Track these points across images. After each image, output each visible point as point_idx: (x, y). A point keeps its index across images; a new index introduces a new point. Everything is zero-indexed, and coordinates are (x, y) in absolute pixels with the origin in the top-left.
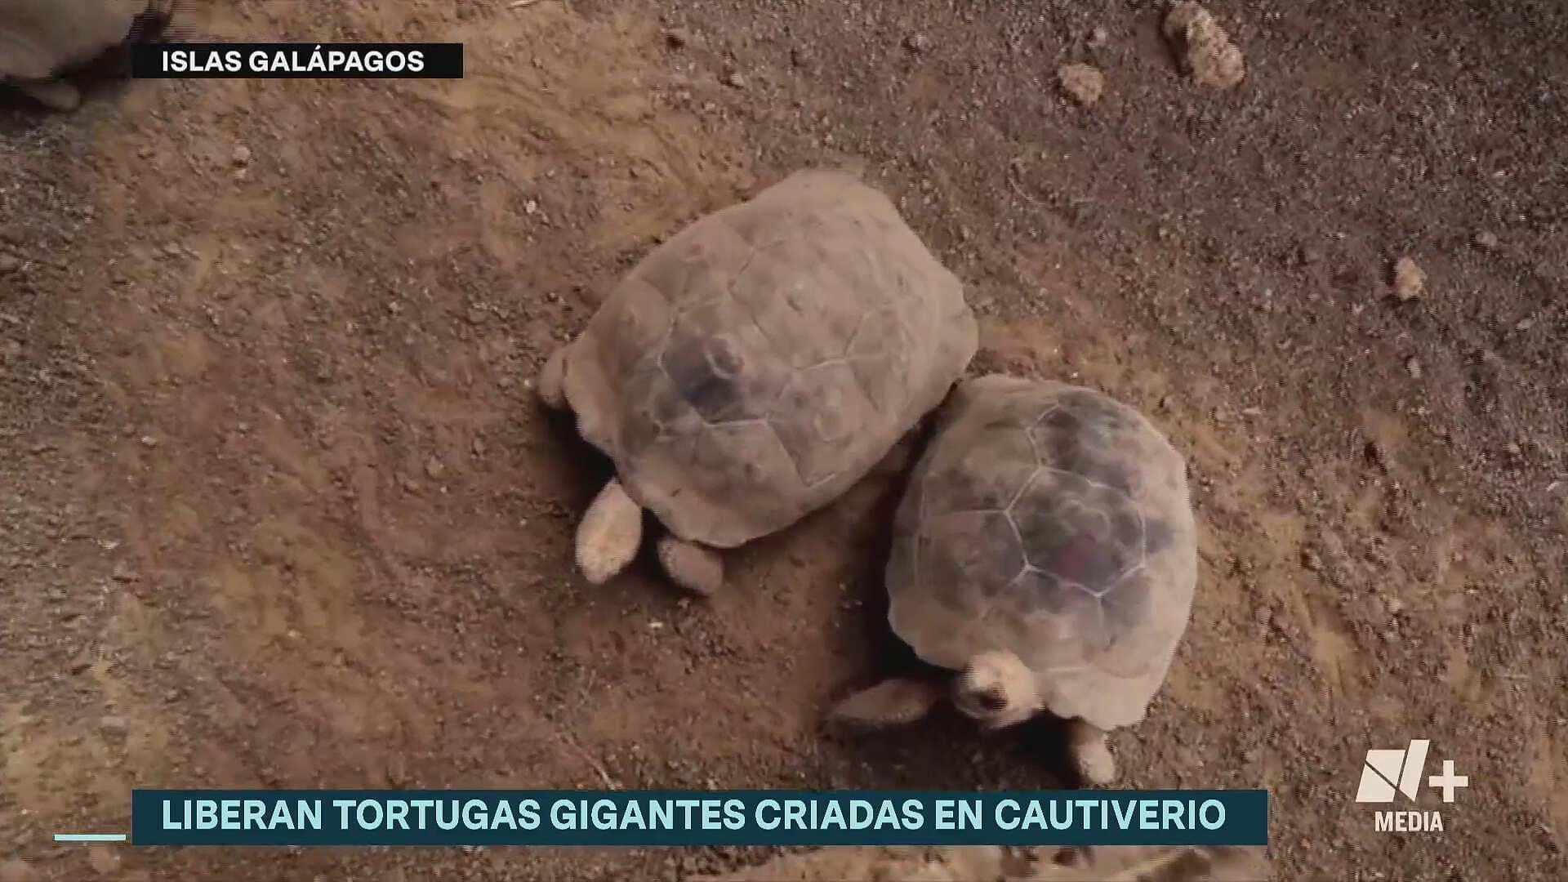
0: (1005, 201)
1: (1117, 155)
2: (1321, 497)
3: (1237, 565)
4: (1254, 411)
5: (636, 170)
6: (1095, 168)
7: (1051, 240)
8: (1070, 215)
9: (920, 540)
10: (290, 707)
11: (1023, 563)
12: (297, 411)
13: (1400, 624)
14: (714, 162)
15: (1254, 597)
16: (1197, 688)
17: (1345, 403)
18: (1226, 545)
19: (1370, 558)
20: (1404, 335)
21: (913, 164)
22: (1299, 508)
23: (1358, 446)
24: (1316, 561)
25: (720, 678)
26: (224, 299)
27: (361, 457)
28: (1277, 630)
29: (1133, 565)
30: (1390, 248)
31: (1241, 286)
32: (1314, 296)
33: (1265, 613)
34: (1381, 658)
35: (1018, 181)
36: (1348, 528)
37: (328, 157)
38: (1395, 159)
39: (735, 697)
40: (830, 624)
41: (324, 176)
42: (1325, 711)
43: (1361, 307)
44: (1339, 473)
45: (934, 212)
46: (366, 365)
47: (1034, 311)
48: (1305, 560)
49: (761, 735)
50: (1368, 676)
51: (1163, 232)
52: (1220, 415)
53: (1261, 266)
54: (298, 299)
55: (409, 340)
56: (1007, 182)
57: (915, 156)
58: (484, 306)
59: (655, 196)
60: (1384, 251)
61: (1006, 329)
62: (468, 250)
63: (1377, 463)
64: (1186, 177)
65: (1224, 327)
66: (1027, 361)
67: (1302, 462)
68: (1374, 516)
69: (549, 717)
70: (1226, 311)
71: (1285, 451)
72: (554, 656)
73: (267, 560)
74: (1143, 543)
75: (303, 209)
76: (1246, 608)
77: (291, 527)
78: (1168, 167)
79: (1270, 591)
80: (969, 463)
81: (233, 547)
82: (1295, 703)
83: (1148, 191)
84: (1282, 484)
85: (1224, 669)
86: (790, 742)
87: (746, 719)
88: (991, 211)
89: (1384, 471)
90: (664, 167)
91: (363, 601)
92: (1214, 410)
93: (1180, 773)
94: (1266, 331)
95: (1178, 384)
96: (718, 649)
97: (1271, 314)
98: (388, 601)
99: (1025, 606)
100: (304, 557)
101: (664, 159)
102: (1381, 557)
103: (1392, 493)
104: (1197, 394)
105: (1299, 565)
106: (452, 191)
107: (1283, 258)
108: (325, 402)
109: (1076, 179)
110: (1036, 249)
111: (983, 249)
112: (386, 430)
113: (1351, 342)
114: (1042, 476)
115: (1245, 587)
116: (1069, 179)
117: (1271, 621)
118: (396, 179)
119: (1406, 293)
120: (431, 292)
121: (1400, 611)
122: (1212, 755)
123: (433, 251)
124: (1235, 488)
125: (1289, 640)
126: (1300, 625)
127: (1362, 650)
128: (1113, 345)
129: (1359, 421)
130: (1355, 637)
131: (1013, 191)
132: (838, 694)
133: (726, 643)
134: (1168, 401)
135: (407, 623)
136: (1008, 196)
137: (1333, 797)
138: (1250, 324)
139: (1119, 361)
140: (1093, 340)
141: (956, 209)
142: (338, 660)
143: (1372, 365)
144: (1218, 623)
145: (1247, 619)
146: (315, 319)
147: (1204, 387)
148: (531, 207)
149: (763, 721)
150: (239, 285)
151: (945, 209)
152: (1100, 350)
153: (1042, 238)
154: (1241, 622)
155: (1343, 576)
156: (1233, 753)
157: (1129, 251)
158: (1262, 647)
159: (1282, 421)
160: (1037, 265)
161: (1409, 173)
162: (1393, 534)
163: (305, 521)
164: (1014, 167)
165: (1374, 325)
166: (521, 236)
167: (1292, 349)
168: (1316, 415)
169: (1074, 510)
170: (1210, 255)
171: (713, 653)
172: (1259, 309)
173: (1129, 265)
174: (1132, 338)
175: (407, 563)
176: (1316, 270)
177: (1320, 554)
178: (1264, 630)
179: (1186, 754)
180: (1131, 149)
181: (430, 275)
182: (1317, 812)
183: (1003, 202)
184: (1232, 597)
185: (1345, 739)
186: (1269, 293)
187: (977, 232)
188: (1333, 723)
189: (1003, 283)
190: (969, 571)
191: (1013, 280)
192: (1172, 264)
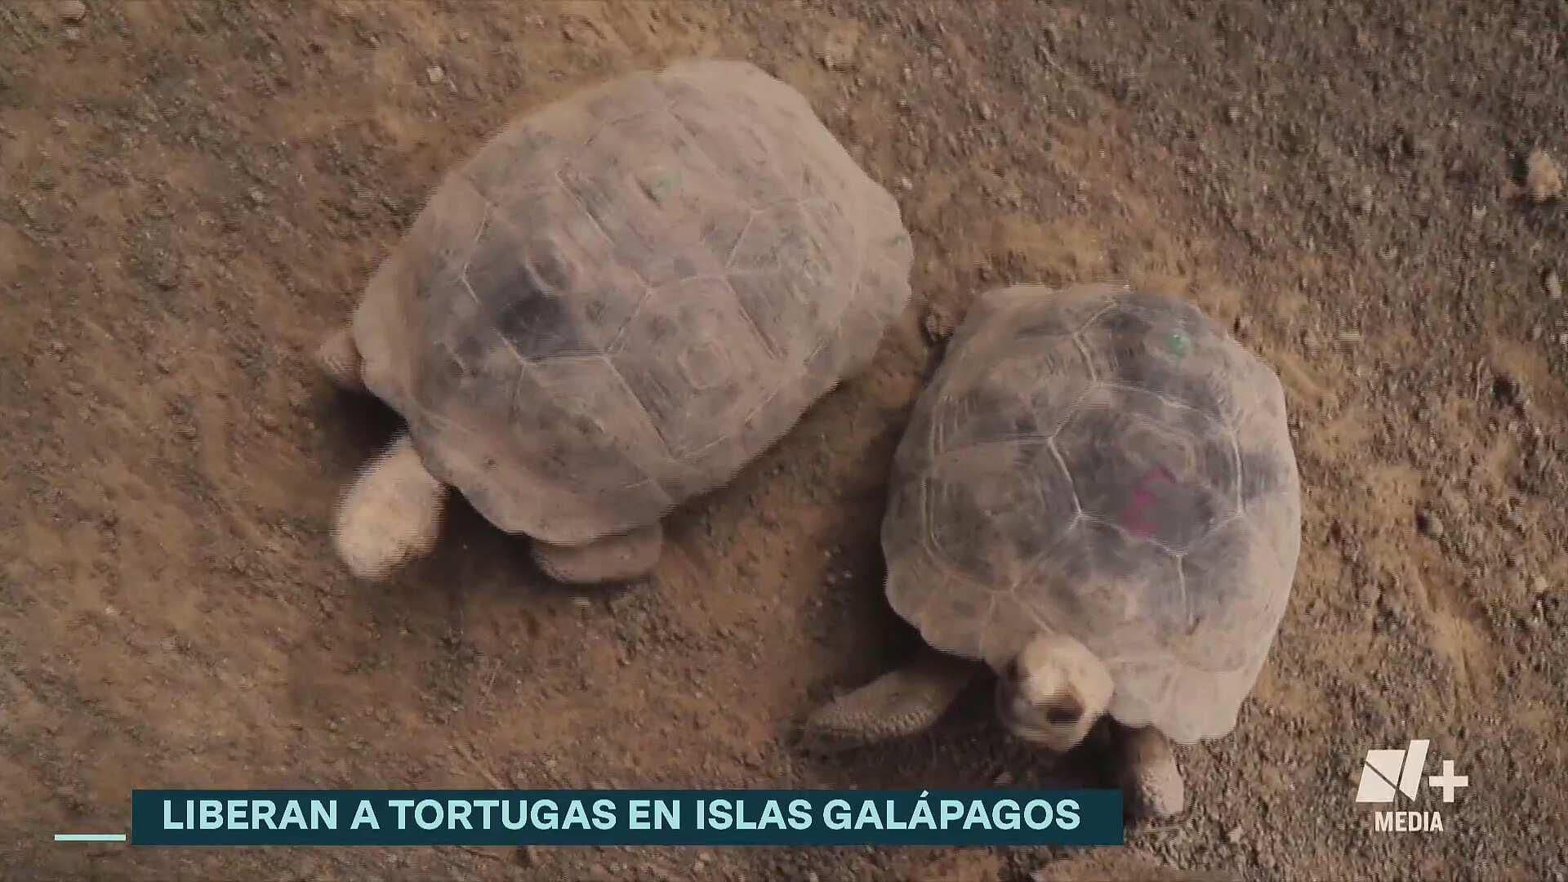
0: (1034, 74)
1: (1174, 23)
2: (1440, 445)
3: (1336, 531)
4: (1354, 336)
5: (570, 31)
6: (1148, 37)
7: (1095, 123)
8: (1118, 93)
9: (929, 482)
10: (103, 706)
11: (1073, 508)
12: (129, 326)
13: (1546, 608)
14: (671, 22)
15: (1357, 570)
16: (1286, 688)
17: (1467, 329)
18: (1321, 506)
19: (1504, 521)
20: (1538, 245)
21: (920, 28)
22: (1411, 455)
23: (1486, 382)
24: (1438, 527)
25: (664, 672)
26: (46, 187)
27: (206, 382)
28: (1389, 615)
29: (1226, 517)
30: (1516, 140)
31: (1333, 181)
32: (1424, 195)
33: (1373, 594)
34: (1522, 650)
35: (1052, 50)
36: (1475, 484)
37: (185, 15)
38: (1520, 33)
39: (685, 700)
40: (810, 603)
41: (179, 38)
42: (1449, 718)
43: (1484, 211)
44: (1462, 415)
45: (947, 87)
46: (221, 269)
47: (1075, 207)
48: (1422, 524)
49: (717, 747)
50: (1505, 674)
51: (1234, 114)
52: (1312, 340)
53: (1356, 160)
54: (135, 189)
55: (275, 236)
56: (1037, 52)
57: (921, 16)
58: (370, 194)
59: (593, 61)
60: (1509, 145)
61: (1037, 229)
62: (356, 126)
63: (1510, 402)
64: (1261, 50)
65: (1312, 231)
66: (1064, 269)
67: (1414, 401)
68: (1507, 467)
69: (439, 721)
70: (1315, 213)
71: (1393, 388)
72: (447, 642)
73: (84, 515)
74: (1238, 485)
75: (150, 77)
76: (1348, 586)
77: (116, 473)
78: (1238, 39)
79: (1378, 563)
80: (996, 377)
81: (39, 499)
82: (1413, 709)
83: (1214, 66)
84: (1390, 429)
85: (1321, 664)
86: (754, 757)
87: (697, 726)
88: (1018, 84)
89: (1519, 411)
90: (607, 29)
91: (205, 566)
92: (1303, 334)
93: (1266, 798)
94: (1366, 238)
95: (1257, 304)
96: (662, 633)
97: (1372, 216)
98: (235, 569)
99: (1076, 569)
100: (131, 511)
101: (607, 20)
102: (1519, 521)
103: (1530, 441)
104: (1283, 311)
105: (1414, 530)
106: (339, 54)
107: (1383, 151)
108: (166, 315)
109: (1124, 49)
110: (1073, 132)
111: (1008, 132)
112: (243, 351)
113: (1472, 253)
114: (1101, 392)
115: (1346, 559)
116: (1115, 50)
117: (1380, 602)
118: (268, 40)
119: (1542, 192)
120: (305, 179)
121: (1546, 592)
122: (1306, 775)
123: (309, 126)
124: (1332, 431)
125: (1402, 627)
126: (1417, 608)
127: (1497, 640)
128: (1175, 252)
129: (1488, 349)
130: (1488, 625)
131: (1045, 63)
132: (821, 694)
133: (674, 627)
134: (1245, 322)
135: (260, 598)
136: (1040, 70)
137: (1466, 832)
138: (1346, 227)
139: (1182, 272)
140: (1149, 245)
141: (974, 84)
142: (168, 644)
143: (1499, 282)
144: (1312, 605)
145: (1348, 599)
146: (160, 213)
147: (1290, 305)
148: (436, 73)
149: (717, 729)
150: (66, 171)
151: (961, 82)
152: (1156, 255)
153: (1084, 119)
154: (1341, 603)
155: (1471, 545)
156: (1335, 774)
157: (1192, 135)
158: (1368, 635)
159: (1388, 348)
160: (1077, 152)
161: (1537, 50)
162: (1532, 491)
163: (133, 466)
164: (1047, 33)
165: (1500, 233)
166: (421, 108)
167: (1399, 261)
168: (1430, 342)
169: (1144, 436)
170: (1292, 143)
171: (655, 639)
172: (1358, 210)
173: (1192, 154)
174: (1197, 245)
175: (261, 521)
176: (1426, 165)
177: (1441, 516)
178: (1370, 614)
179: (1270, 771)
180: (1191, 15)
181: (306, 157)
182: (1445, 852)
183: (1033, 77)
184: (1329, 570)
185: (1478, 756)
186: (1368, 191)
187: (1001, 112)
188: (1462, 734)
189: (1034, 173)
190: (999, 521)
191: (1048, 170)
192: (1246, 155)
